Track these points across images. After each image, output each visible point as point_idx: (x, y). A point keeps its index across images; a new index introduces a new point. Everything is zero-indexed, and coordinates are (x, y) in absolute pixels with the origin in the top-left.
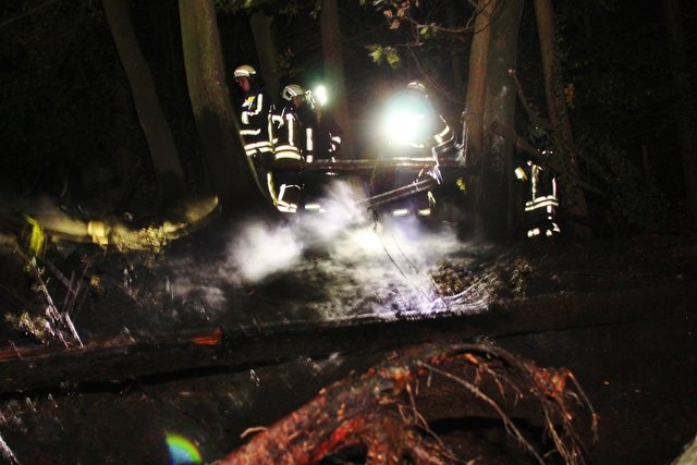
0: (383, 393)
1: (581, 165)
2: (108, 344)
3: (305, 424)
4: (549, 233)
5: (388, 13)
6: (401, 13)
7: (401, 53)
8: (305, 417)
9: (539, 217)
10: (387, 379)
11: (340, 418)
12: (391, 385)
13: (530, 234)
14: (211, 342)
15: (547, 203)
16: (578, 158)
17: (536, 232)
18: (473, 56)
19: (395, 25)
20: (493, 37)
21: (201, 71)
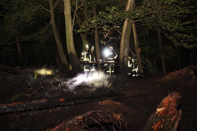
0: (76, 122)
1: (142, 63)
2: (41, 101)
3: (58, 129)
4: (137, 75)
5: (104, 35)
6: (107, 35)
7: (107, 43)
8: (58, 128)
9: (135, 73)
10: (77, 119)
11: (66, 127)
12: (78, 120)
13: (133, 76)
14: (63, 100)
15: (136, 70)
16: (141, 62)
17: (134, 75)
18: (121, 43)
19: (106, 37)
20: (125, 40)
21: (70, 45)
